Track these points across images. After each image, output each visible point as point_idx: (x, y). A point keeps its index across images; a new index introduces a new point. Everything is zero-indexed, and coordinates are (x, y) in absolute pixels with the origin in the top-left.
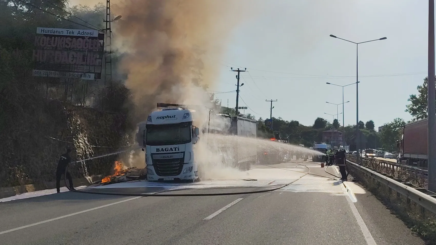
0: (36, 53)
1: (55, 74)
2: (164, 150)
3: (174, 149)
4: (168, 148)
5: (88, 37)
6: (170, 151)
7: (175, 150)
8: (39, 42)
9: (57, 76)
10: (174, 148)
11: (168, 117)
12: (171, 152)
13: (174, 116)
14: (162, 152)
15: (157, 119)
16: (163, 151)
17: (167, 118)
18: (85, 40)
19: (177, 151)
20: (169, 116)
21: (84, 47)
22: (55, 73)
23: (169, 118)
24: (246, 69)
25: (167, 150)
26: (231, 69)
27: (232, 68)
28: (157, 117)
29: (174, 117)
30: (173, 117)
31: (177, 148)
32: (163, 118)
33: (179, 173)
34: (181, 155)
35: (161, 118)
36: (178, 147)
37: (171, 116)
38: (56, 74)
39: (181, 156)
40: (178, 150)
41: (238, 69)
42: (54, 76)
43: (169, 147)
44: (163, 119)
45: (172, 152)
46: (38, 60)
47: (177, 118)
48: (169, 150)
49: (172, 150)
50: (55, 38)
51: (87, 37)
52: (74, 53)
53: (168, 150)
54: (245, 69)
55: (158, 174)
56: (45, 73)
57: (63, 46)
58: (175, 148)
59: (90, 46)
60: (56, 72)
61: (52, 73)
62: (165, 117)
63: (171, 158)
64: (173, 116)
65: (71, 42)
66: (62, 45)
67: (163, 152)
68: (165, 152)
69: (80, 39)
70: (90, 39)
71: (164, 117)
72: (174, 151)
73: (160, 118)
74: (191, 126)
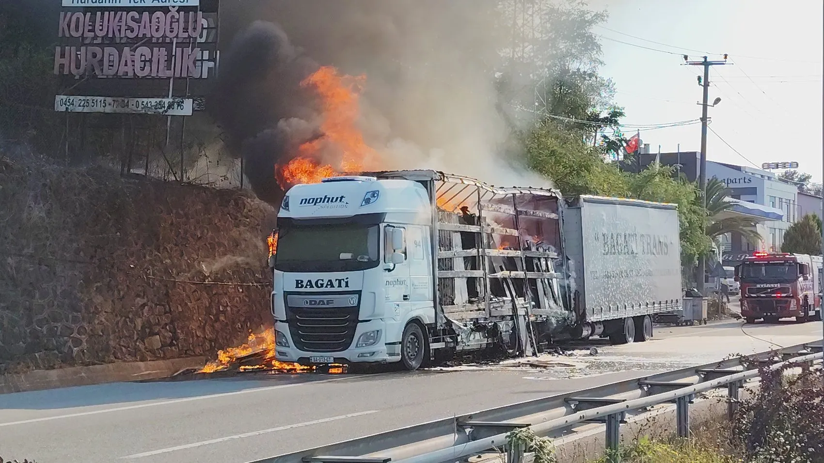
0: (63, 56)
1: (105, 105)
2: (314, 285)
3: (336, 284)
4: (323, 280)
5: (176, 8)
6: (326, 287)
7: (340, 286)
8: (69, 26)
9: (108, 109)
10: (336, 280)
11: (327, 199)
12: (329, 289)
13: (342, 197)
14: (309, 289)
15: (301, 203)
16: (312, 287)
17: (324, 202)
18: (169, 15)
19: (343, 289)
20: (329, 198)
21: (168, 34)
22: (105, 100)
23: (328, 202)
24: (726, 56)
25: (320, 285)
26: (684, 59)
27: (686, 57)
28: (302, 200)
29: (340, 201)
30: (339, 199)
31: (343, 280)
32: (315, 201)
33: (346, 346)
34: (352, 298)
35: (311, 202)
36: (347, 278)
37: (333, 198)
38: (107, 104)
39: (353, 301)
40: (347, 286)
41: (705, 58)
42: (101, 110)
43: (325, 276)
44: (315, 204)
45: (332, 290)
46: (66, 72)
47: (347, 203)
48: (325, 285)
49: (332, 286)
50: (103, 14)
51: (174, 7)
52: (145, 50)
53: (322, 285)
54: (724, 56)
55: (299, 345)
56: (83, 102)
57: (120, 34)
58: (340, 281)
59: (181, 30)
60: (107, 99)
61: (98, 101)
62: (319, 200)
63: (328, 306)
64: (337, 198)
65: (138, 21)
66: (120, 30)
67: (312, 290)
68: (315, 289)
69: (159, 14)
70: (181, 12)
71: (317, 199)
72: (336, 289)
73: (309, 203)
74: (380, 225)
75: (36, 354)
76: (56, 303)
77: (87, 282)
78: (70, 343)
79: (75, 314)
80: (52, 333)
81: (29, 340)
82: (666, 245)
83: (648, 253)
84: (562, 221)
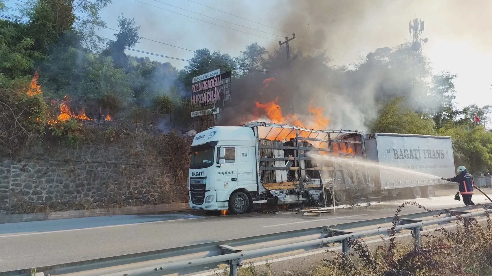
4: (198, 173)
5: (215, 77)
6: (198, 175)
8: (194, 89)
9: (201, 115)
11: (201, 137)
22: (201, 112)
30: (204, 136)
32: (198, 138)
36: (203, 171)
40: (203, 175)
43: (198, 171)
44: (198, 140)
46: (193, 104)
49: (200, 175)
58: (201, 172)
61: (199, 112)
63: (199, 184)
74: (215, 146)
75: (131, 201)
76: (144, 181)
77: (163, 174)
78: (149, 196)
79: (153, 185)
80: (140, 193)
81: (127, 195)
82: (443, 154)
83: (428, 158)
84: (364, 144)
